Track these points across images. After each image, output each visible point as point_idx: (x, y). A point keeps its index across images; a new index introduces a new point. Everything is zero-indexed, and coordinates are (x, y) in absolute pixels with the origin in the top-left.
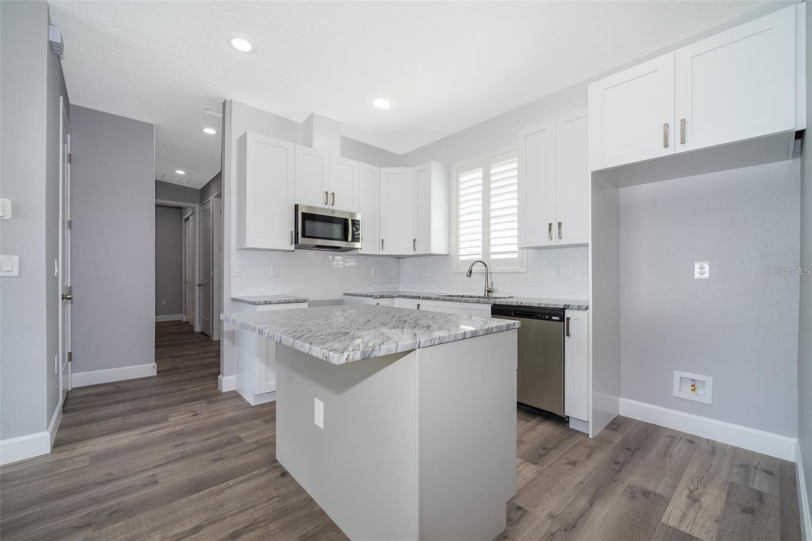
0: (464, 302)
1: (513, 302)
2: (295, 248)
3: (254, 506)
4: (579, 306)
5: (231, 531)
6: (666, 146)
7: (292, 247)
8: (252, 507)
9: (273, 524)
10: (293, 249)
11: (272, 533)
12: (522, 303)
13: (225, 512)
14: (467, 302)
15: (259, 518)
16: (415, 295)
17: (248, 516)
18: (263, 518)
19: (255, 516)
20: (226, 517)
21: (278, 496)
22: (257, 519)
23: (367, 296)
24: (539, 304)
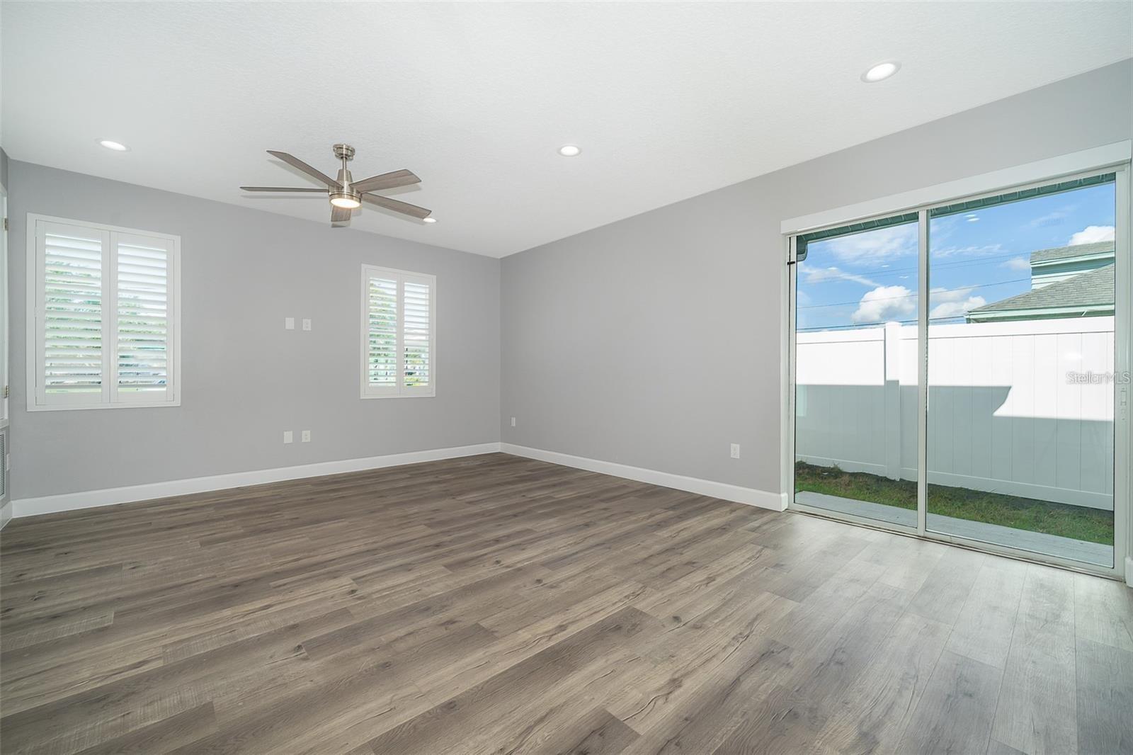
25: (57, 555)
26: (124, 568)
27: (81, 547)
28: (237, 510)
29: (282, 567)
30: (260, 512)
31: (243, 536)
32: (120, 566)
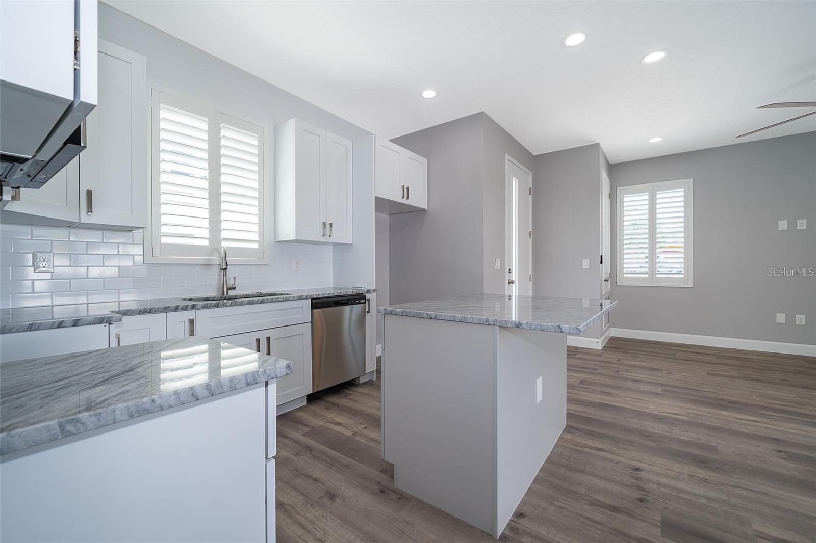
3: (580, 515)
5: (615, 514)
8: (582, 516)
9: (580, 492)
11: (587, 488)
13: (608, 534)
15: (585, 503)
17: (592, 512)
18: (583, 501)
19: (587, 507)
20: (611, 528)
21: (552, 504)
22: (588, 504)
25: (632, 356)
26: (664, 372)
27: (642, 356)
28: (733, 362)
29: (769, 405)
30: (754, 368)
31: (737, 378)
32: (662, 370)
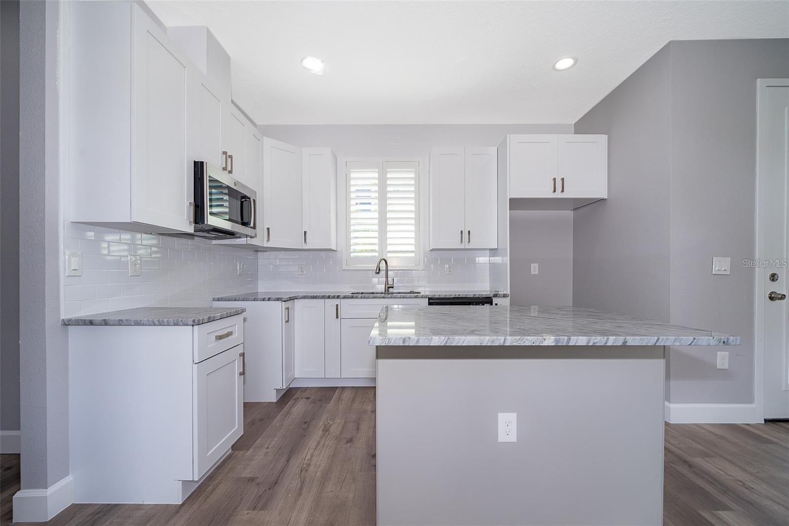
0: (400, 298)
1: (451, 295)
2: (194, 232)
4: (504, 294)
6: (555, 191)
7: (190, 229)
10: (192, 231)
12: (459, 295)
14: (402, 298)
16: (332, 295)
23: (269, 299)
24: (474, 295)
